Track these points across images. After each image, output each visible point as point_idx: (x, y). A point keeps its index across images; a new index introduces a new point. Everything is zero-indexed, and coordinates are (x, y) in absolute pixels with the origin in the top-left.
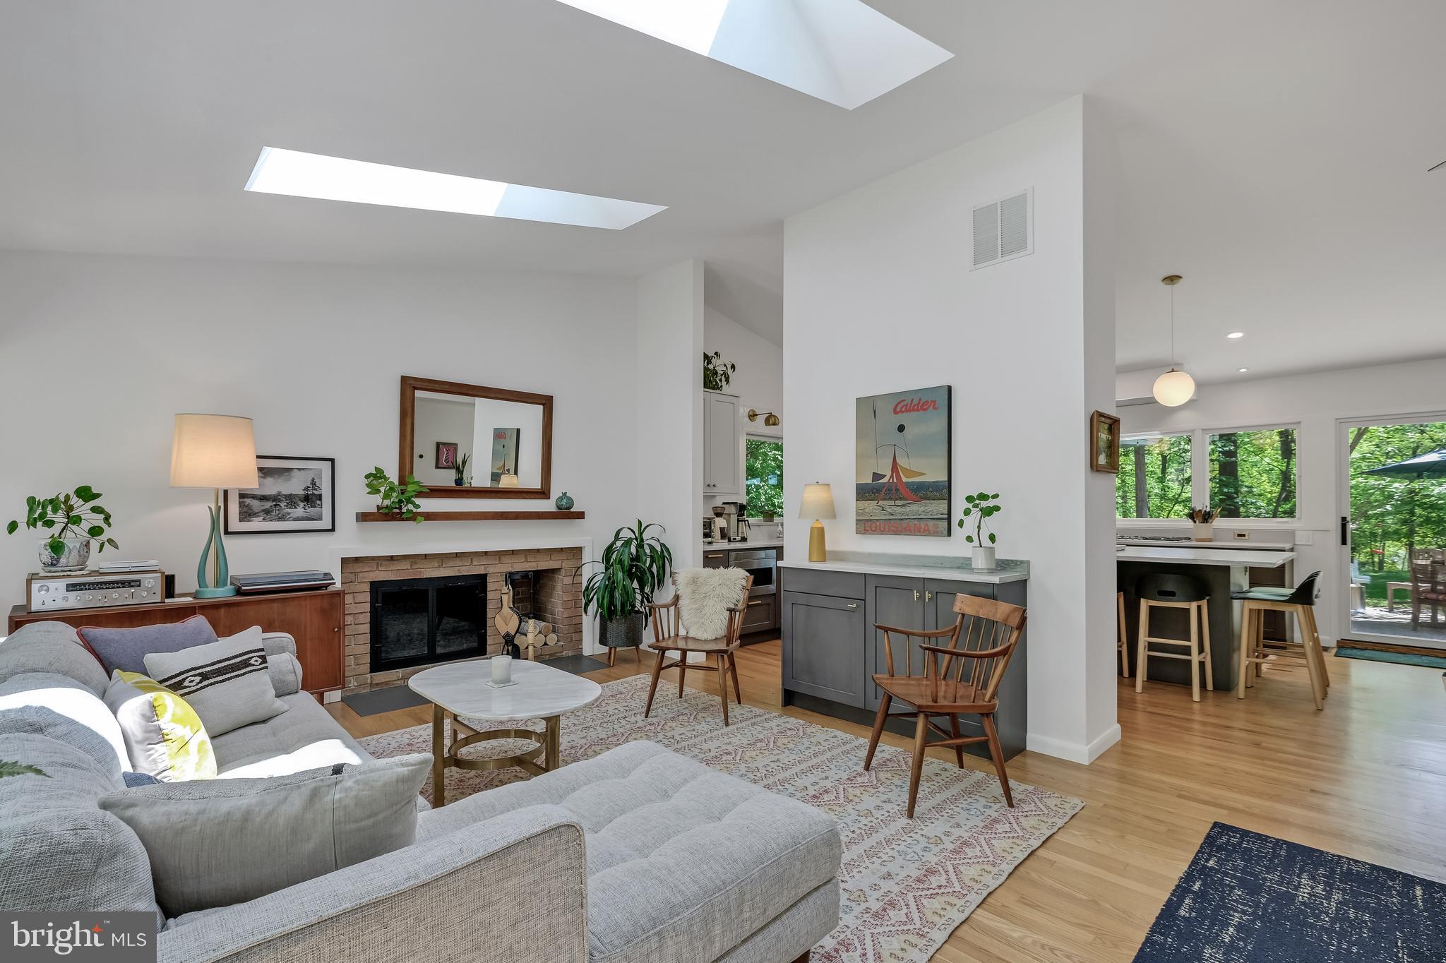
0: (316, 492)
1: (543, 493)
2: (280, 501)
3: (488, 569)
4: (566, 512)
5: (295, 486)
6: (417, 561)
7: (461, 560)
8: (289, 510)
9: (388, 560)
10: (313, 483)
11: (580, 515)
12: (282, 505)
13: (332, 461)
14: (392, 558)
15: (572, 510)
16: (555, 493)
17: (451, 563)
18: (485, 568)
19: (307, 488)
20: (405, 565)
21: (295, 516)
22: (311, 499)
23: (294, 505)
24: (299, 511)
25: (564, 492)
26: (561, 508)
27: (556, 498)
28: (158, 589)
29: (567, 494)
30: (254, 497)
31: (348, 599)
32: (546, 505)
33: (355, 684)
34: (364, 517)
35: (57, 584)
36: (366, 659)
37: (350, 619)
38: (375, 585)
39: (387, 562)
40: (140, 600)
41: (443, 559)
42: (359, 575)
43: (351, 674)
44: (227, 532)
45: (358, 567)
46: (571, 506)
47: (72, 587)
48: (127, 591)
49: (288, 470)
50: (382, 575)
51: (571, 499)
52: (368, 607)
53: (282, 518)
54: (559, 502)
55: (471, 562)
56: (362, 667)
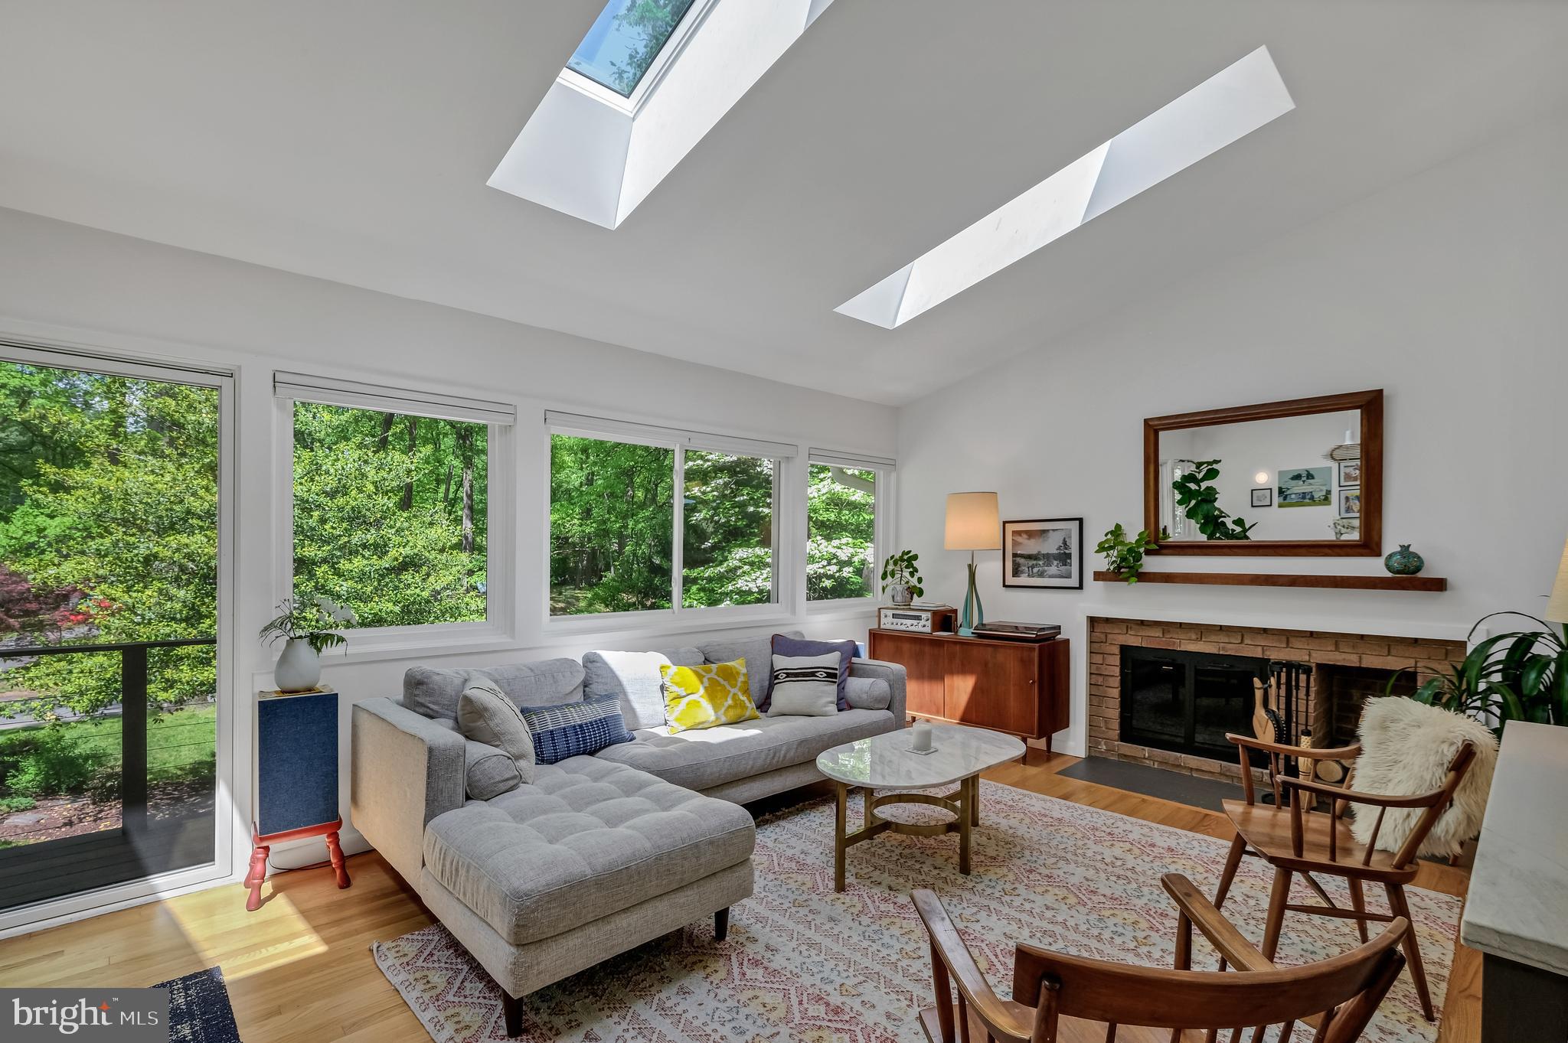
0: (1067, 551)
1: (1369, 545)
2: (1040, 560)
3: (1268, 653)
4: (1411, 577)
5: (1051, 546)
6: (1171, 629)
7: (1229, 636)
8: (1046, 568)
9: (1138, 624)
10: (1065, 543)
11: (1439, 585)
12: (1042, 562)
13: (1081, 520)
14: (1142, 623)
15: (1420, 575)
16: (1391, 545)
17: (1213, 638)
18: (1263, 651)
19: (1059, 548)
20: (1157, 633)
21: (1050, 573)
22: (1063, 558)
23: (1049, 563)
24: (1053, 569)
25: (1405, 549)
26: (1398, 572)
27: (1390, 556)
28: (929, 623)
29: (1411, 549)
30: (1022, 556)
31: (1098, 659)
32: (1373, 567)
33: (1104, 747)
34: (1099, 576)
35: (890, 613)
36: (1115, 725)
37: (1100, 680)
38: (1125, 650)
39: (1137, 627)
40: (920, 629)
41: (1202, 630)
42: (1109, 636)
43: (1101, 736)
44: (1004, 586)
45: (1108, 629)
46: (1418, 569)
47: (894, 616)
48: (915, 622)
49: (1044, 532)
50: (1133, 640)
51: (1419, 557)
52: (1117, 671)
53: (1041, 575)
54: (1396, 562)
55: (1242, 640)
56: (1111, 732)
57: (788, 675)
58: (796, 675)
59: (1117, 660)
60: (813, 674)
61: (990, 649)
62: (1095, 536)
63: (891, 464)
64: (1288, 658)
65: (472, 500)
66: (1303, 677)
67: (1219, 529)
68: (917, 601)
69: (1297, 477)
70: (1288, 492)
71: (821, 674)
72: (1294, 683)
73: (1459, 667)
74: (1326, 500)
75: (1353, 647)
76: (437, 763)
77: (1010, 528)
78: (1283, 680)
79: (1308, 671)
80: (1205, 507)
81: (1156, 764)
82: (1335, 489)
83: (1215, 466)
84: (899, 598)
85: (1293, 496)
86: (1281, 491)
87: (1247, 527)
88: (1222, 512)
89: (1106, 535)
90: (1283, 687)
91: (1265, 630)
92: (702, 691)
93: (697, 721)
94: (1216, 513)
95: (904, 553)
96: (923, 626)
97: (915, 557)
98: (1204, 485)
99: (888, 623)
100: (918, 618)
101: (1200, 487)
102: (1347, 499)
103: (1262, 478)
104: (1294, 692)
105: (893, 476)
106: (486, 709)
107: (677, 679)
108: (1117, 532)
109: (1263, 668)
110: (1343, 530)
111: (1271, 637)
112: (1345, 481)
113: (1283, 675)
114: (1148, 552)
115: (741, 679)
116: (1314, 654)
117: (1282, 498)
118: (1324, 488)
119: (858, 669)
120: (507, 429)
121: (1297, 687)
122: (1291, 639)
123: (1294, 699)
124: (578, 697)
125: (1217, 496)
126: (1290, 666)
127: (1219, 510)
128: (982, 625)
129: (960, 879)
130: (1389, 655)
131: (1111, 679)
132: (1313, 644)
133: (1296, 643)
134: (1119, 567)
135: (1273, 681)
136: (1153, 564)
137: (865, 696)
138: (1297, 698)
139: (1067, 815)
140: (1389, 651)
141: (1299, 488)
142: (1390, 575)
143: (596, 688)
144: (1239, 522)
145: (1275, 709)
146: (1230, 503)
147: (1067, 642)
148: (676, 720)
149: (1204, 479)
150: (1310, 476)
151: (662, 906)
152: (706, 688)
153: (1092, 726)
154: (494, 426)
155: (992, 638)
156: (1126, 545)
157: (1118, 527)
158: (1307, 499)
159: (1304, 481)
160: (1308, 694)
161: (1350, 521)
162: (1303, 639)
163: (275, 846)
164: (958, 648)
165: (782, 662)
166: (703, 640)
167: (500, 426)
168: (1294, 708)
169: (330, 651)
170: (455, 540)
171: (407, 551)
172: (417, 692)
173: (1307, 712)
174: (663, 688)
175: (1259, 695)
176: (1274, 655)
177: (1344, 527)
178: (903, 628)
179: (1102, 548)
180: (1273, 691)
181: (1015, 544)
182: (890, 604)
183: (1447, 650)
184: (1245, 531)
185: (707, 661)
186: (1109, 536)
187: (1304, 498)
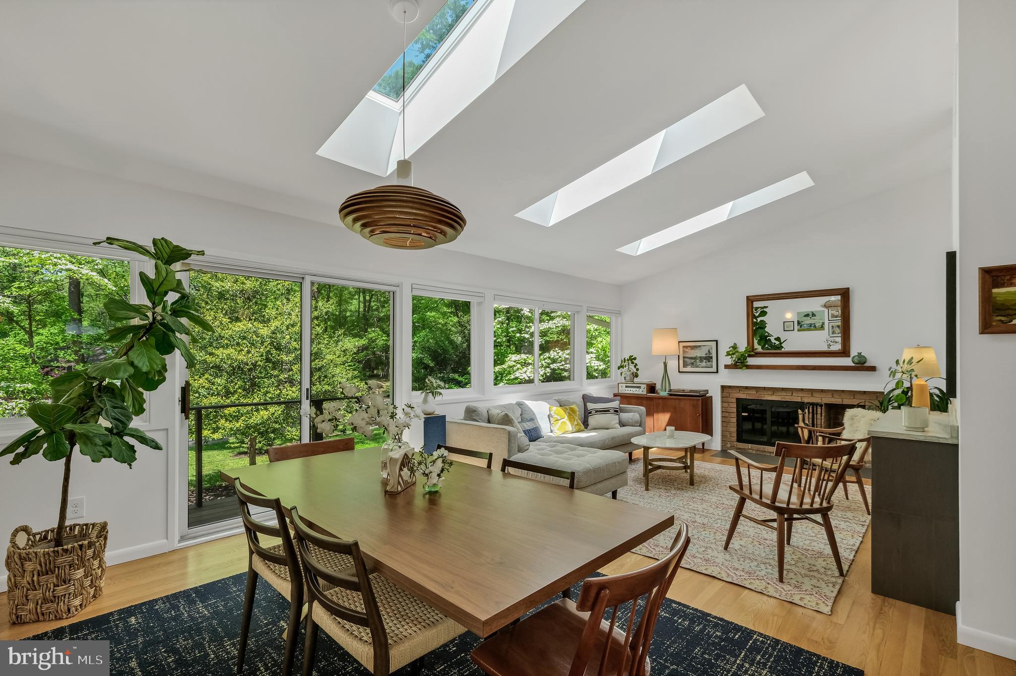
0: (711, 355)
1: (845, 352)
2: (697, 359)
3: (804, 399)
4: (862, 366)
5: (703, 353)
6: (760, 390)
7: (786, 392)
8: (700, 363)
9: (744, 388)
10: (709, 351)
11: (873, 369)
12: (698, 361)
13: (717, 341)
14: (747, 388)
15: (866, 365)
16: (854, 352)
17: (779, 393)
18: (801, 399)
19: (707, 355)
20: (753, 392)
21: (702, 366)
22: (709, 358)
23: (701, 361)
24: (704, 364)
25: (860, 354)
26: (857, 364)
27: (854, 357)
28: (645, 390)
29: (862, 354)
30: (688, 358)
31: (726, 405)
32: (847, 362)
33: (729, 445)
34: (727, 367)
35: (624, 385)
36: (735, 435)
37: (727, 415)
38: (738, 400)
39: (744, 390)
40: (640, 392)
41: (774, 390)
42: (731, 394)
43: (727, 440)
44: (679, 372)
45: (730, 391)
46: (865, 363)
47: (626, 387)
48: (638, 389)
49: (700, 346)
50: (742, 396)
51: (865, 357)
52: (735, 410)
53: (697, 367)
54: (856, 360)
55: (792, 394)
56: (733, 438)
57: (596, 411)
58: (600, 411)
59: (735, 405)
60: (608, 411)
61: (677, 401)
62: (724, 348)
63: (618, 313)
64: (812, 402)
66: (819, 410)
67: (767, 343)
68: (636, 380)
69: (807, 315)
70: (803, 323)
71: (612, 411)
72: (815, 412)
73: (881, 401)
74: (822, 327)
75: (840, 396)
76: (511, 438)
77: (682, 344)
78: (811, 411)
79: (821, 406)
80: (760, 331)
81: (754, 451)
82: (826, 322)
83: (765, 310)
84: (628, 378)
85: (805, 325)
86: (799, 323)
87: (782, 342)
88: (769, 334)
89: (730, 348)
90: (811, 414)
91: (802, 390)
92: (566, 417)
93: (566, 430)
94: (767, 334)
95: (631, 357)
96: (642, 391)
97: (635, 359)
98: (759, 319)
99: (623, 390)
100: (639, 387)
101: (757, 320)
102: (833, 327)
103: (789, 316)
104: (815, 415)
105: (620, 319)
107: (557, 412)
108: (735, 347)
109: (802, 406)
110: (831, 344)
111: (804, 392)
112: (832, 318)
113: (811, 409)
114: (750, 356)
115: (577, 413)
116: (823, 399)
117: (799, 326)
118: (821, 321)
119: (623, 409)
121: (817, 414)
122: (813, 393)
123: (815, 419)
124: (521, 419)
125: (766, 325)
126: (813, 404)
127: (767, 332)
128: (670, 390)
129: (692, 487)
130: (854, 398)
131: (732, 414)
132: (823, 395)
133: (815, 394)
134: (736, 362)
135: (806, 411)
136: (751, 361)
137: (631, 420)
138: (817, 419)
139: (723, 469)
140: (854, 397)
141: (808, 321)
142: (854, 365)
143: (526, 416)
144: (778, 339)
145: (808, 423)
146: (773, 329)
147: (711, 397)
148: (557, 430)
149: (759, 316)
150: (814, 315)
152: (568, 416)
153: (723, 436)
154: (474, 302)
155: (678, 396)
156: (740, 352)
157: (735, 344)
158: (812, 327)
159: (810, 318)
160: (821, 416)
161: (834, 338)
162: (818, 393)
164: (661, 401)
165: (591, 406)
167: (477, 302)
168: (815, 423)
172: (473, 415)
173: (821, 425)
174: (549, 416)
175: (801, 417)
176: (806, 400)
177: (831, 342)
178: (631, 392)
179: (728, 354)
180: (807, 415)
181: (684, 352)
182: (623, 381)
183: (877, 396)
184: (781, 343)
186: (731, 349)
187: (811, 326)
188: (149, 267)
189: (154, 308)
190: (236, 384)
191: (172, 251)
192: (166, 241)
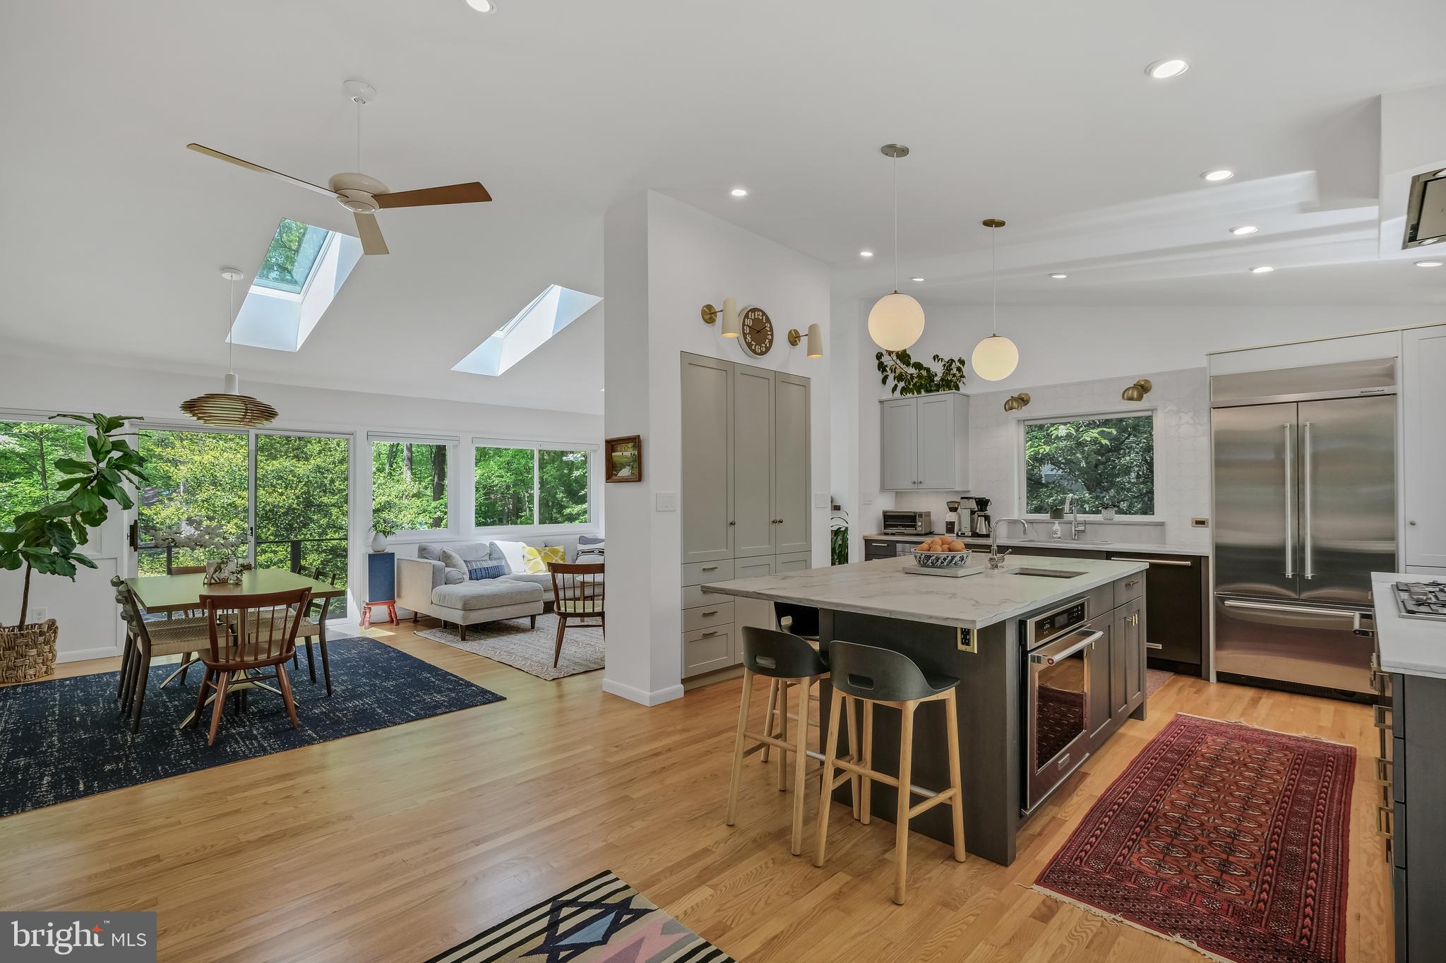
57: (583, 552)
58: (585, 552)
60: (593, 552)
65: (412, 453)
71: (596, 552)
76: (436, 571)
92: (540, 558)
106: (451, 556)
107: (530, 553)
115: (561, 554)
120: (455, 447)
124: (487, 558)
143: (494, 556)
148: (529, 569)
151: (509, 608)
152: (544, 557)
154: (451, 446)
163: (373, 608)
165: (581, 547)
166: (544, 539)
169: (390, 538)
170: (415, 491)
171: (384, 499)
174: (523, 556)
185: (546, 546)
188: (92, 431)
189: (98, 464)
190: (269, 529)
191: (109, 422)
192: (101, 415)
